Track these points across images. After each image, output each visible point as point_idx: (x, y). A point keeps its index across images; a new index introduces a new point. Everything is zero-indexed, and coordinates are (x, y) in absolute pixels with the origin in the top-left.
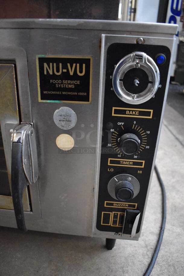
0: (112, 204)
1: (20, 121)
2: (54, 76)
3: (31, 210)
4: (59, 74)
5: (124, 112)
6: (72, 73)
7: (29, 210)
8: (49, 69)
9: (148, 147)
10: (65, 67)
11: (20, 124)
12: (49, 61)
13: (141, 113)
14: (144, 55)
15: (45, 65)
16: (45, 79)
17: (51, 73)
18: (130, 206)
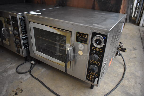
0: (91, 73)
1: (71, 45)
2: (79, 37)
3: (70, 69)
4: (81, 36)
5: (95, 49)
6: (84, 37)
7: (70, 68)
8: (79, 35)
9: (101, 59)
10: (82, 35)
11: (71, 46)
12: (79, 33)
13: (99, 50)
14: (101, 36)
15: (78, 34)
16: (77, 37)
17: (79, 36)
18: (95, 75)
